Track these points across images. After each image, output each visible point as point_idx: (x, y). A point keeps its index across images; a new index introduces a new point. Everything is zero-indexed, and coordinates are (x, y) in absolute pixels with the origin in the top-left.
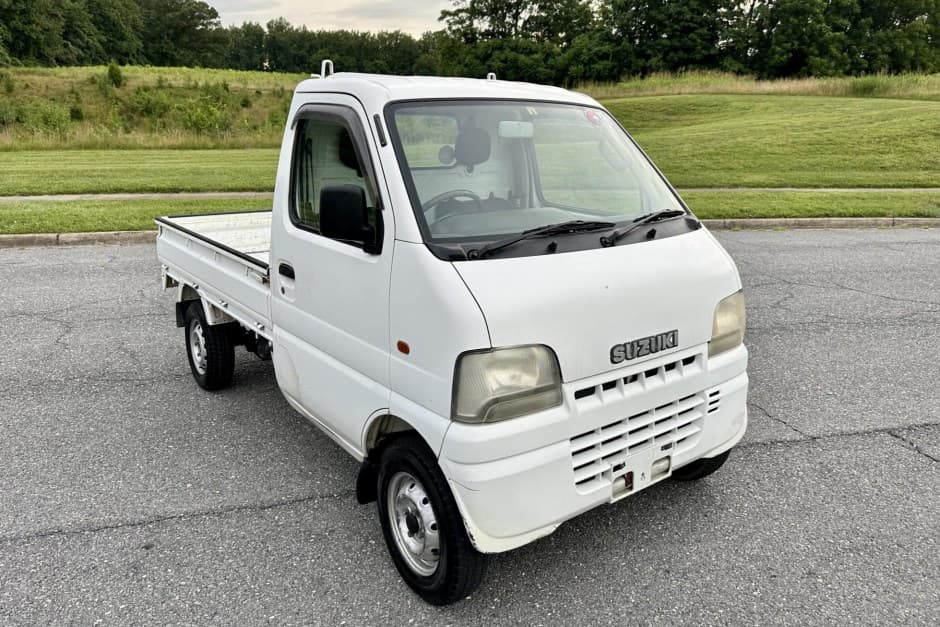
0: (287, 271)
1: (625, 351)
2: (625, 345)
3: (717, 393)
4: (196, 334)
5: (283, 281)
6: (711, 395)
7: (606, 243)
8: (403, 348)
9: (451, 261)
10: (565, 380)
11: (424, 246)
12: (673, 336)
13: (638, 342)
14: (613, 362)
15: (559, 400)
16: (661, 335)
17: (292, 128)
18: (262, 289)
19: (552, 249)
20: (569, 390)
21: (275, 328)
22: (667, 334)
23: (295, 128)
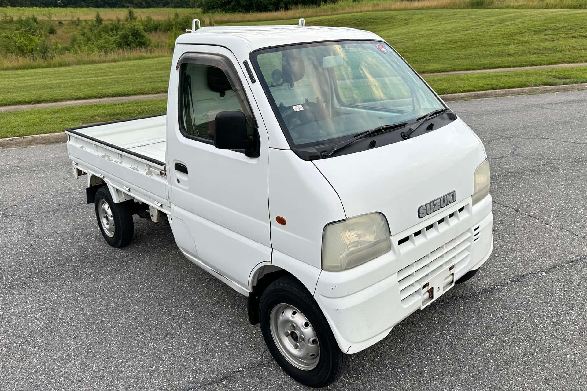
0: (181, 168)
1: (426, 209)
2: (426, 205)
3: (478, 228)
4: (104, 210)
5: (179, 175)
6: (475, 230)
7: (405, 137)
8: (281, 221)
9: (311, 160)
10: (392, 234)
11: (291, 151)
12: (453, 195)
13: (433, 201)
14: (419, 217)
15: (389, 248)
16: (446, 195)
17: (177, 69)
18: (161, 179)
19: (373, 145)
20: (395, 240)
21: (172, 206)
22: (449, 194)
23: (179, 69)
